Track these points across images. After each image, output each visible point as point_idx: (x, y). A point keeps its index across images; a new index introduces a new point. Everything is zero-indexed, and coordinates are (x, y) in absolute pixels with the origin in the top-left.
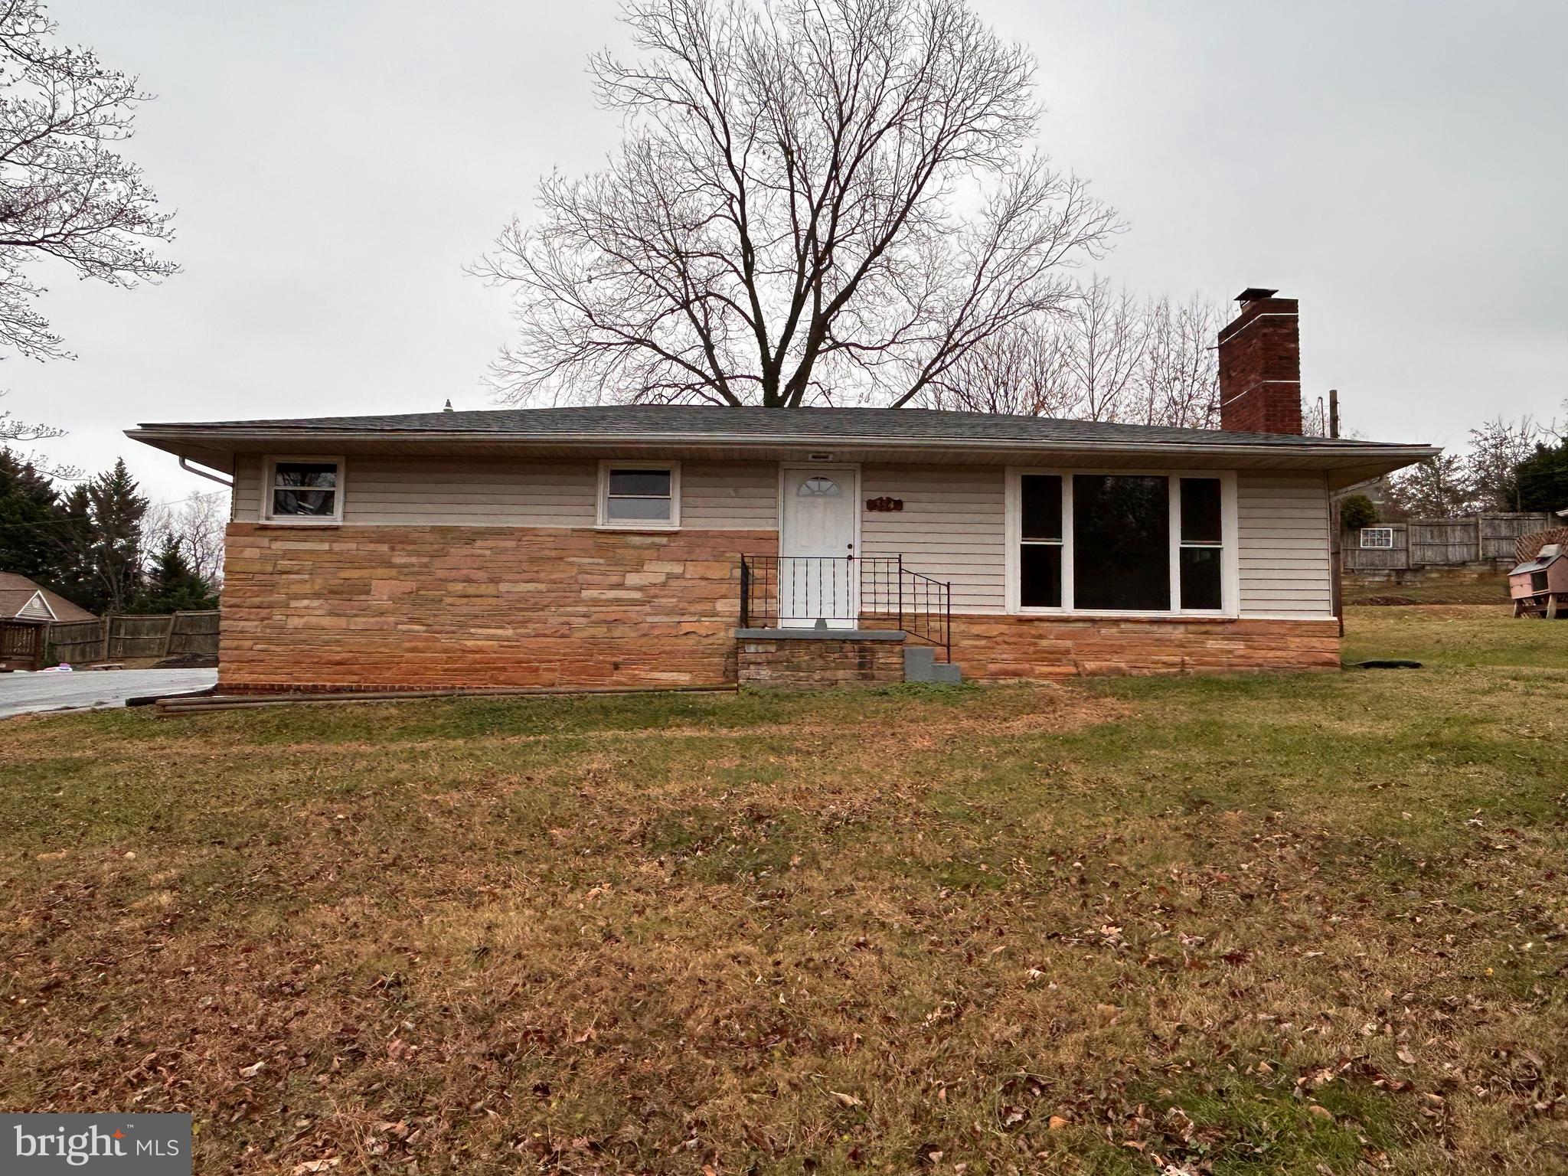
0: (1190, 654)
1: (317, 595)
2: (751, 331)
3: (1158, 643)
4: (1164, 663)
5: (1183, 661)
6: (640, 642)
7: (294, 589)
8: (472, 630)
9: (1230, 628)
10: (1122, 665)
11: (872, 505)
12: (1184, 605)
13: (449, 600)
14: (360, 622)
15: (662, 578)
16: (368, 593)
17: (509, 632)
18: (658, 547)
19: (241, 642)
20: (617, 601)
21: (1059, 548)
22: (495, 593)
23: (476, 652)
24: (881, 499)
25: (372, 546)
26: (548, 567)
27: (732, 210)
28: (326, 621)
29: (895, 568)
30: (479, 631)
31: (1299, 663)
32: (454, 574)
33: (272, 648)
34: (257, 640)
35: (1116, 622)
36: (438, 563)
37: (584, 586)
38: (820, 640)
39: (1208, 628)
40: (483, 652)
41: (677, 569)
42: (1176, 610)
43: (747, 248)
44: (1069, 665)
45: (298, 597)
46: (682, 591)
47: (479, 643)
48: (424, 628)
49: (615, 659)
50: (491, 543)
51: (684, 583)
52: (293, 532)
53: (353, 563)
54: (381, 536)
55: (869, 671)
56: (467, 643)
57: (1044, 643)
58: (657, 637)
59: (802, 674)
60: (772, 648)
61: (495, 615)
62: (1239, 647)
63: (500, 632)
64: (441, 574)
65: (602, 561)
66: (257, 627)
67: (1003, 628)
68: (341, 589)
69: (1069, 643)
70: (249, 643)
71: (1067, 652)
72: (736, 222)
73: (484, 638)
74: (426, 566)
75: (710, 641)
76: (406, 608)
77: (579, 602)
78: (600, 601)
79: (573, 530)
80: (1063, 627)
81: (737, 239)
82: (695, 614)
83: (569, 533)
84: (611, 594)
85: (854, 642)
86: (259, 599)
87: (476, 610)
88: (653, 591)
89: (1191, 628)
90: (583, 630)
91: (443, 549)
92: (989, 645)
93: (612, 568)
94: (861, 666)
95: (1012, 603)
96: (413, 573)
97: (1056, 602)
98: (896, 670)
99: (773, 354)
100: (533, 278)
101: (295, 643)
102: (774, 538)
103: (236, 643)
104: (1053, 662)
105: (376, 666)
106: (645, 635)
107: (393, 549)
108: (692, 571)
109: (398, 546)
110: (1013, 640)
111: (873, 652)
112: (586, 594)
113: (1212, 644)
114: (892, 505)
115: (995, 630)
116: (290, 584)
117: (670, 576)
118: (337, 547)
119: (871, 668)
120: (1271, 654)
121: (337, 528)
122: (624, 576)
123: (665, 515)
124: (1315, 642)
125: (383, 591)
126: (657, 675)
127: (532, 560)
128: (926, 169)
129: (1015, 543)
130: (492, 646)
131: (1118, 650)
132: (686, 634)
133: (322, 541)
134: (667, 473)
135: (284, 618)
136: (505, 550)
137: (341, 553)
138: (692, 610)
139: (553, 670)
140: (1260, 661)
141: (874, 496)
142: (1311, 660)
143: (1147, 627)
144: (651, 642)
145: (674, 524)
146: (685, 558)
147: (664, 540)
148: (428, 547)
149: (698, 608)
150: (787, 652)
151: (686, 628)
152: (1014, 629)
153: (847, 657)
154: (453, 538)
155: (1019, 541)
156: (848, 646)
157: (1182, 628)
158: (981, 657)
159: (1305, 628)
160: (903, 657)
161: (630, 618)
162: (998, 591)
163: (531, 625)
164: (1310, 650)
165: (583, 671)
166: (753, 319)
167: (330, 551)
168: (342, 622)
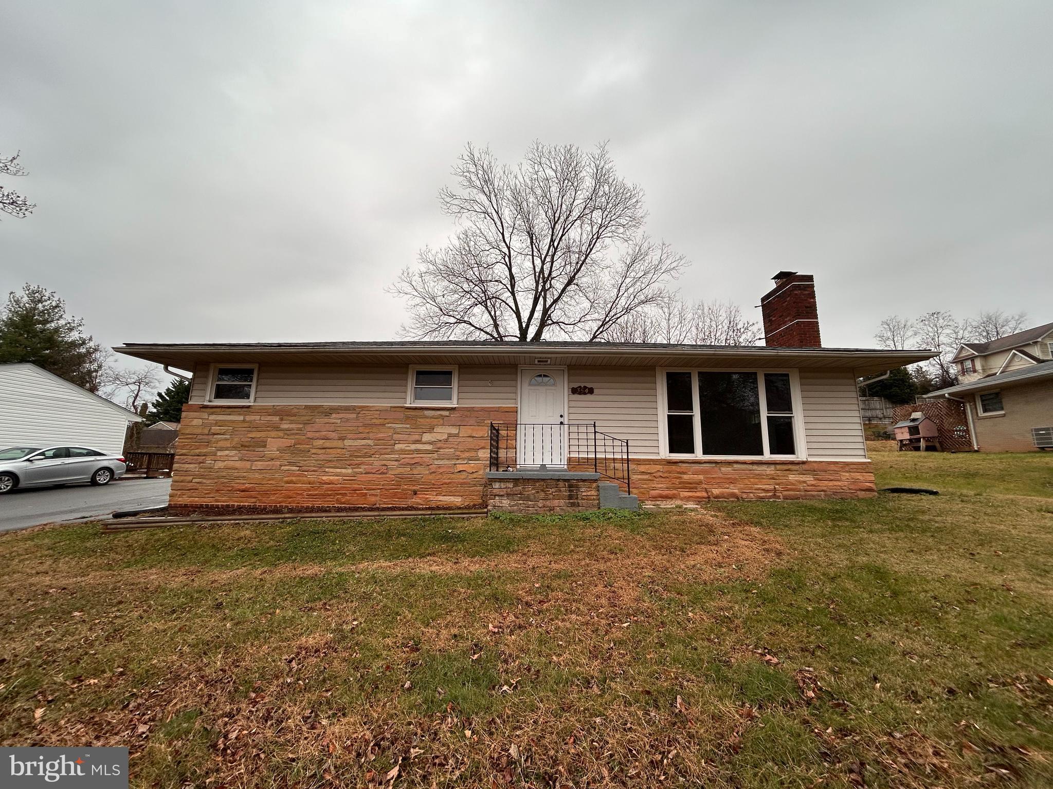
0: (778, 484)
1: (234, 448)
2: (514, 315)
3: (757, 477)
4: (763, 490)
5: (775, 488)
6: (431, 477)
7: (221, 444)
8: (327, 470)
9: (805, 467)
10: (736, 491)
11: (574, 391)
12: (772, 453)
13: (313, 451)
14: (259, 465)
15: (445, 437)
16: (265, 446)
17: (350, 471)
18: (442, 417)
19: (186, 478)
20: (418, 451)
21: (691, 417)
22: (342, 446)
23: (329, 484)
24: (580, 387)
25: (269, 418)
26: (374, 430)
27: (505, 261)
28: (238, 464)
29: (592, 429)
30: (331, 470)
31: (850, 489)
32: (317, 435)
33: (204, 481)
34: (195, 476)
35: (730, 463)
36: (308, 428)
37: (397, 442)
38: (543, 480)
39: (790, 467)
40: (333, 483)
41: (454, 431)
42: (767, 455)
43: (512, 277)
44: (702, 491)
45: (222, 449)
46: (457, 445)
47: (331, 478)
48: (298, 468)
49: (414, 488)
50: (341, 416)
51: (459, 440)
52: (223, 409)
53: (257, 428)
54: (275, 411)
55: (575, 501)
56: (324, 478)
57: (685, 477)
58: (441, 473)
59: (530, 503)
60: (511, 485)
61: (341, 460)
62: (809, 479)
63: (343, 471)
64: (310, 435)
65: (408, 426)
66: (196, 467)
67: (659, 467)
68: (247, 444)
69: (701, 477)
70: (191, 478)
71: (700, 483)
72: (507, 265)
73: (334, 475)
74: (300, 429)
75: (475, 476)
76: (287, 456)
77: (393, 452)
78: (407, 451)
79: (391, 407)
80: (696, 467)
81: (507, 273)
82: (464, 459)
83: (389, 409)
84: (413, 447)
85: (565, 480)
86: (199, 450)
87: (329, 457)
88: (439, 445)
89: (778, 467)
90: (395, 470)
91: (312, 419)
92: (650, 478)
93: (414, 430)
94: (570, 497)
95: (664, 452)
96: (293, 434)
97: (691, 450)
98: (594, 500)
99: (524, 325)
100: (416, 294)
101: (218, 478)
102: (515, 411)
103: (182, 478)
104: (691, 489)
105: (266, 493)
106: (433, 472)
107: (282, 420)
108: (465, 431)
109: (285, 417)
110: (666, 475)
111: (577, 487)
112: (397, 447)
113: (792, 477)
114: (587, 391)
115: (653, 468)
116: (217, 442)
117: (450, 435)
118: (248, 418)
119: (577, 498)
120: (831, 483)
121: (249, 407)
122: (422, 435)
123: (449, 398)
124: (858, 476)
125: (274, 445)
126: (441, 498)
127: (365, 426)
128: (594, 241)
129: (664, 415)
130: (338, 480)
131: (732, 481)
132: (460, 472)
133: (239, 414)
134: (450, 373)
135: (213, 462)
136: (348, 420)
137: (250, 422)
138: (464, 456)
139: (376, 495)
140: (825, 488)
141: (576, 385)
142: (856, 487)
143: (750, 467)
144: (437, 478)
145: (453, 404)
146: (459, 424)
147: (446, 413)
148: (303, 418)
149: (467, 455)
150: (520, 488)
151: (460, 468)
152: (667, 468)
153: (560, 491)
154: (318, 413)
155: (666, 413)
156: (561, 484)
157: (773, 467)
158: (645, 486)
159: (852, 466)
160: (598, 491)
161: (425, 462)
162: (654, 444)
163: (363, 467)
164: (855, 481)
165: (395, 495)
166: (515, 309)
167: (244, 421)
168: (248, 464)
